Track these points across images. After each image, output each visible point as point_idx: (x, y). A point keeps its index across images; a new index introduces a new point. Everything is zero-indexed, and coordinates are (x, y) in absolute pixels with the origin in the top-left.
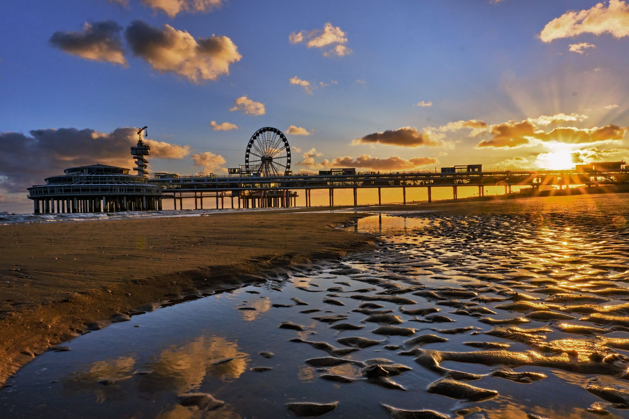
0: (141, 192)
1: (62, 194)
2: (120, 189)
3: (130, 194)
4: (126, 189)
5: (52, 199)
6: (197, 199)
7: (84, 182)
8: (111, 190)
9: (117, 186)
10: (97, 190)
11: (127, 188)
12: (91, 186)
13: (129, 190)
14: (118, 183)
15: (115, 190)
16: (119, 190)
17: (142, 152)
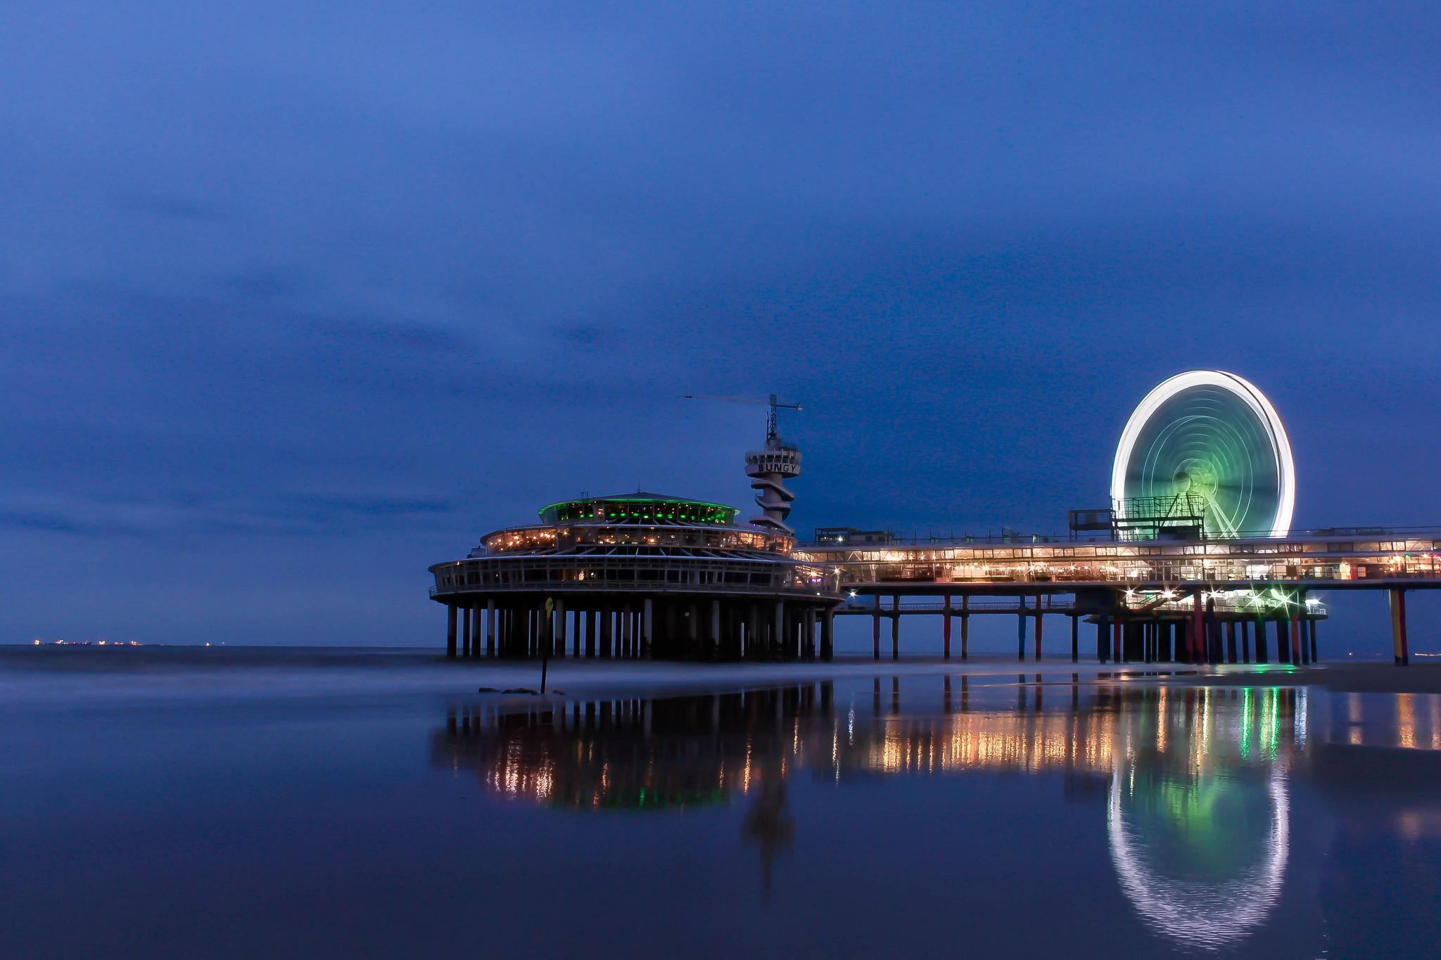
0: (772, 584)
1: (521, 586)
2: (702, 575)
3: (735, 591)
4: (720, 575)
5: (490, 603)
6: (952, 618)
7: (588, 548)
8: (673, 576)
9: (693, 561)
10: (627, 575)
11: (724, 571)
12: (610, 560)
13: (729, 578)
14: (697, 552)
15: (684, 578)
16: (698, 579)
17: (776, 465)
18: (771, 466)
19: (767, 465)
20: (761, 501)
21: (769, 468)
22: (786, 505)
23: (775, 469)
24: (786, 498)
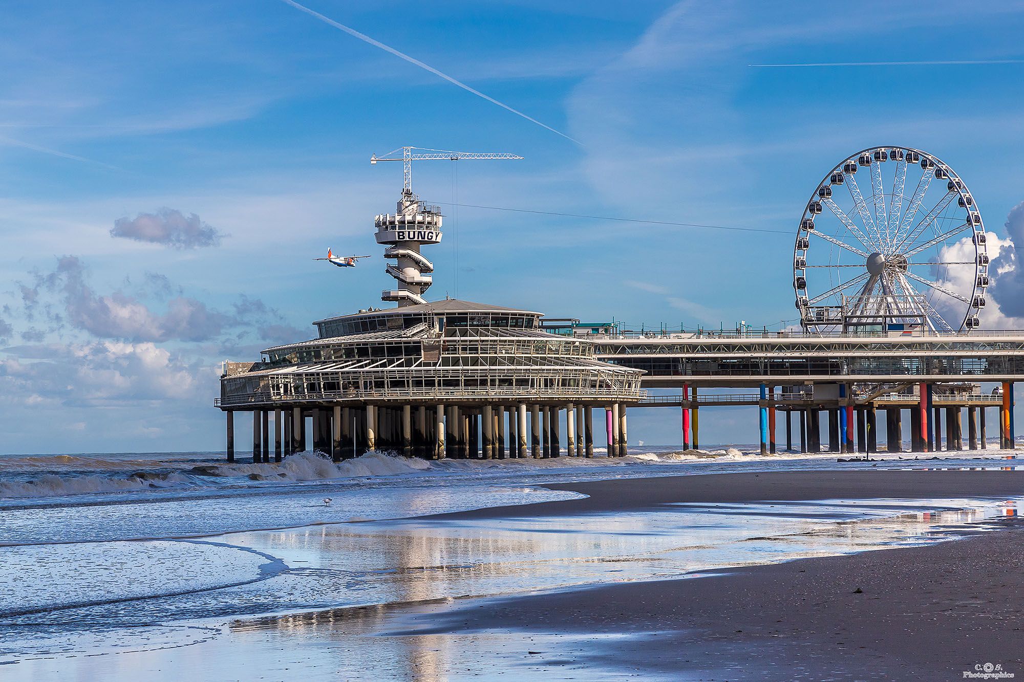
17: (418, 233)
18: (414, 232)
19: (409, 232)
20: (395, 272)
21: (412, 236)
22: (427, 279)
23: (418, 238)
24: (424, 270)
